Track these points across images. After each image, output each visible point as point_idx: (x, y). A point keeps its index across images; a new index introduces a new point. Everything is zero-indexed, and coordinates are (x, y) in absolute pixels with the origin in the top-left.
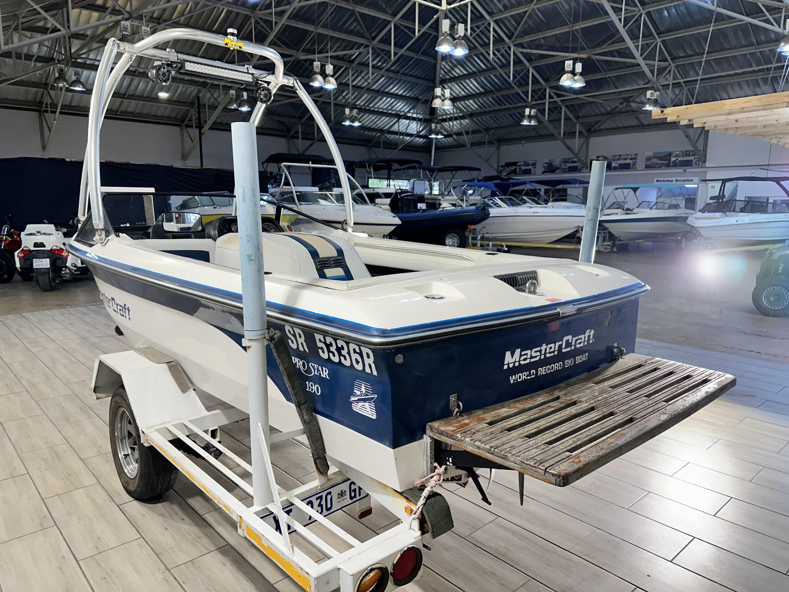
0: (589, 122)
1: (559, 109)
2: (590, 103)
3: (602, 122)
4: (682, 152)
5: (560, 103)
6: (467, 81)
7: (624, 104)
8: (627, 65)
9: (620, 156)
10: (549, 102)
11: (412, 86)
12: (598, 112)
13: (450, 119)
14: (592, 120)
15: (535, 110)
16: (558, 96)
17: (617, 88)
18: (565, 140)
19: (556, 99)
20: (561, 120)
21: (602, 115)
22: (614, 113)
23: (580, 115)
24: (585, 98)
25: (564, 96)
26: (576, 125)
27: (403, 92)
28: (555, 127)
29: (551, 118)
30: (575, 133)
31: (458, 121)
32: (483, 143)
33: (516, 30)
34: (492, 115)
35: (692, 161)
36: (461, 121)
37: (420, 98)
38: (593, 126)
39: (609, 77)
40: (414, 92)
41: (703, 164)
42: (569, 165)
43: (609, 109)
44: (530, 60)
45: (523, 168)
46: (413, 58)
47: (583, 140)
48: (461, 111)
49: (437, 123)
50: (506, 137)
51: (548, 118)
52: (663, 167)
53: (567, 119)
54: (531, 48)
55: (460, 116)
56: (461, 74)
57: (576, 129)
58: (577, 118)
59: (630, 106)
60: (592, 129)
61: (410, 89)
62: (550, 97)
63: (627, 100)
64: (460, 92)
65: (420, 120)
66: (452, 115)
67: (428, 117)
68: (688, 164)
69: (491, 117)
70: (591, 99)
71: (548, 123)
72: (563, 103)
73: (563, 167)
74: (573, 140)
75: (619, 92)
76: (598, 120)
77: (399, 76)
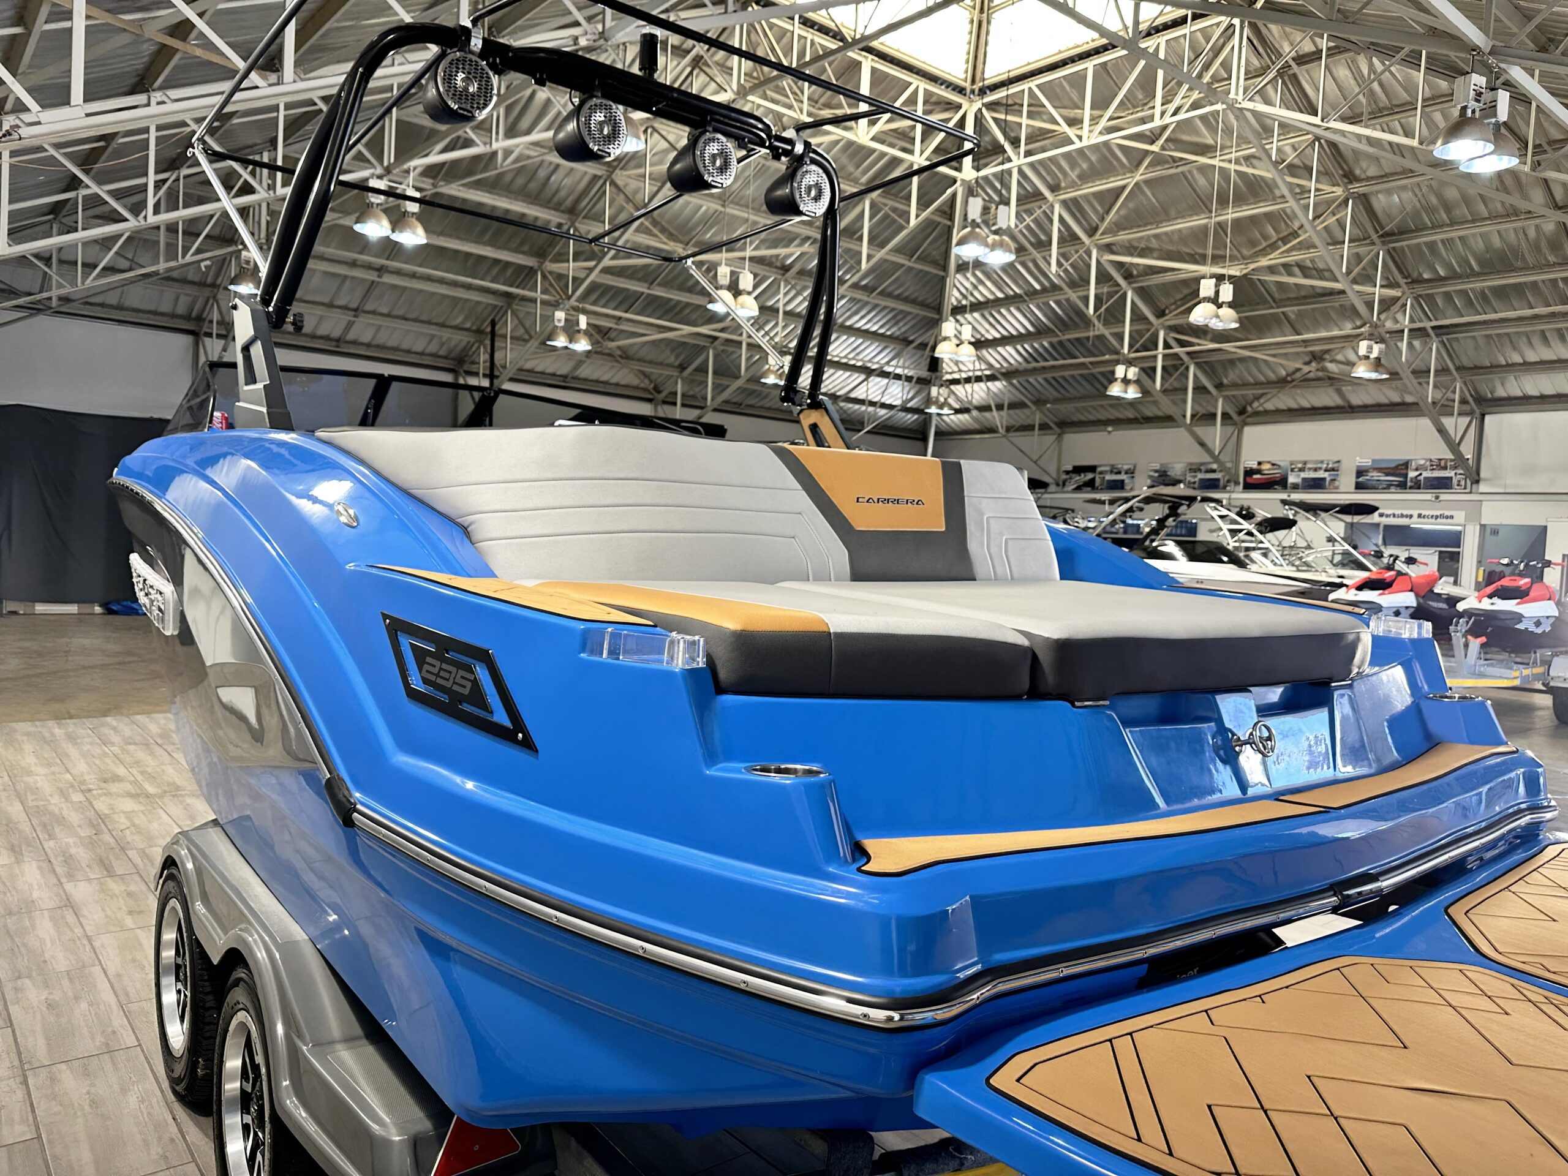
0: (1242, 395)
1: (1183, 368)
2: (1242, 360)
3: (1269, 396)
4: (1431, 460)
5: (1185, 358)
6: (1003, 311)
7: (1314, 364)
8: (1318, 291)
9: (1305, 463)
10: (1165, 356)
11: (897, 317)
12: (1262, 379)
13: (968, 380)
14: (1250, 393)
15: (1137, 370)
16: (1182, 344)
17: (1298, 334)
18: (1195, 429)
19: (1177, 350)
20: (1186, 389)
21: (1270, 383)
22: (1293, 381)
23: (1225, 381)
24: (1234, 350)
25: (1192, 344)
26: (1217, 401)
27: (881, 327)
28: (1174, 402)
29: (1167, 386)
30: (1214, 415)
31: (982, 385)
32: (1029, 428)
33: (1103, 219)
34: (1049, 376)
35: (1451, 478)
36: (989, 384)
37: (911, 338)
38: (1250, 405)
39: (1283, 313)
40: (899, 329)
41: (1474, 486)
42: (1200, 476)
43: (1284, 373)
44: (1128, 276)
45: (1108, 477)
46: (903, 265)
47: (1230, 429)
48: (991, 366)
49: (942, 386)
50: (1075, 419)
51: (1162, 385)
52: (1393, 489)
53: (1199, 389)
54: (1132, 255)
55: (987, 376)
56: (991, 297)
57: (1216, 408)
58: (1219, 386)
59: (1324, 369)
60: (1249, 409)
61: (893, 322)
62: (1167, 346)
63: (1317, 357)
64: (987, 331)
65: (909, 379)
66: (971, 374)
67: (924, 374)
68: (1443, 484)
69: (1046, 380)
70: (1246, 353)
71: (1161, 395)
72: (1192, 358)
73: (1188, 479)
74: (1210, 429)
75: (1304, 341)
76: (1261, 391)
77: (873, 299)
